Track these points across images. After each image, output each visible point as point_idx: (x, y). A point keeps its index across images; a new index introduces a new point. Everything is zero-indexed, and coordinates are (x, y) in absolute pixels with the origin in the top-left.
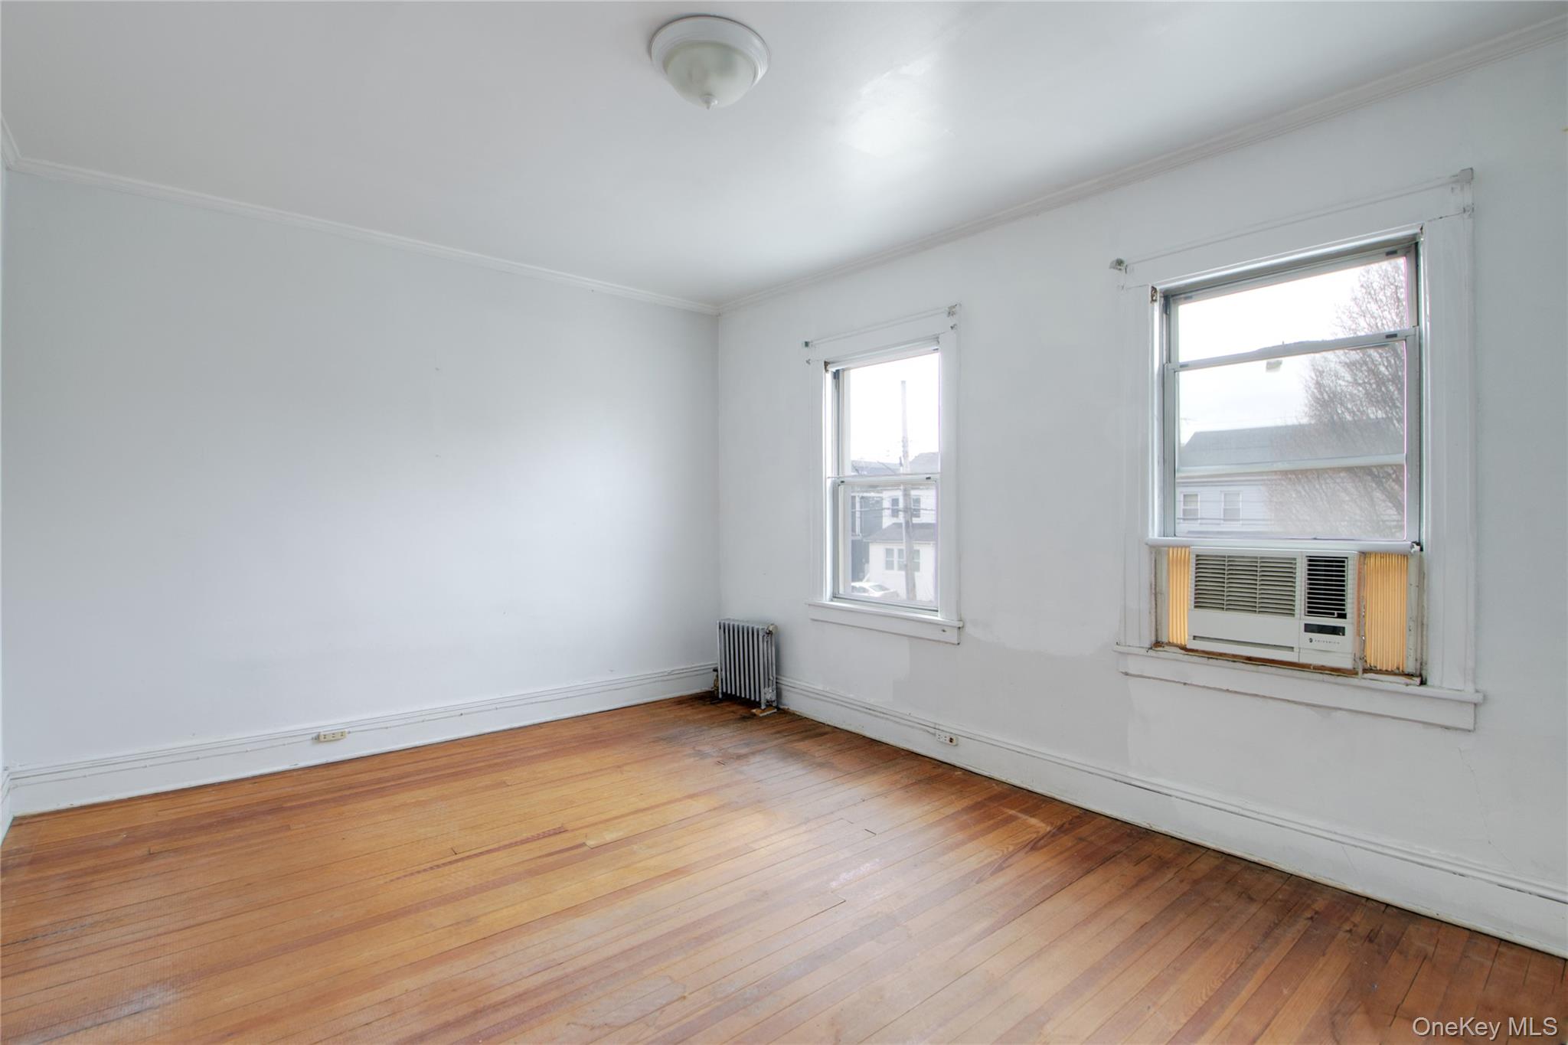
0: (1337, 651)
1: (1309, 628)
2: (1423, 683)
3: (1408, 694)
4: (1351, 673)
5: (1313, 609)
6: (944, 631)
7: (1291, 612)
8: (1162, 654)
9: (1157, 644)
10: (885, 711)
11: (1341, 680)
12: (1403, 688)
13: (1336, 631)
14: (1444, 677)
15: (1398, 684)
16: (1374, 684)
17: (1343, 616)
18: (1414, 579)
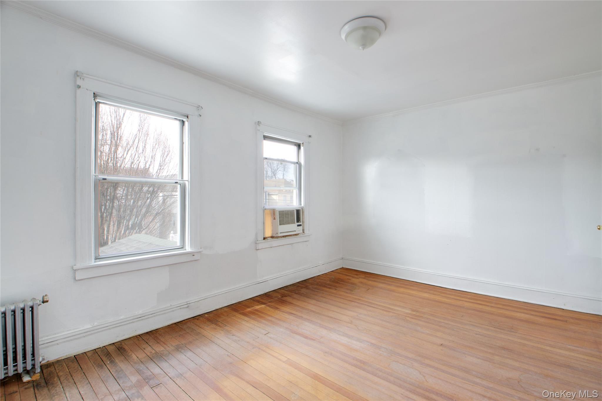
6: (193, 255)
7: (295, 223)
8: (266, 241)
9: (264, 239)
10: (153, 312)
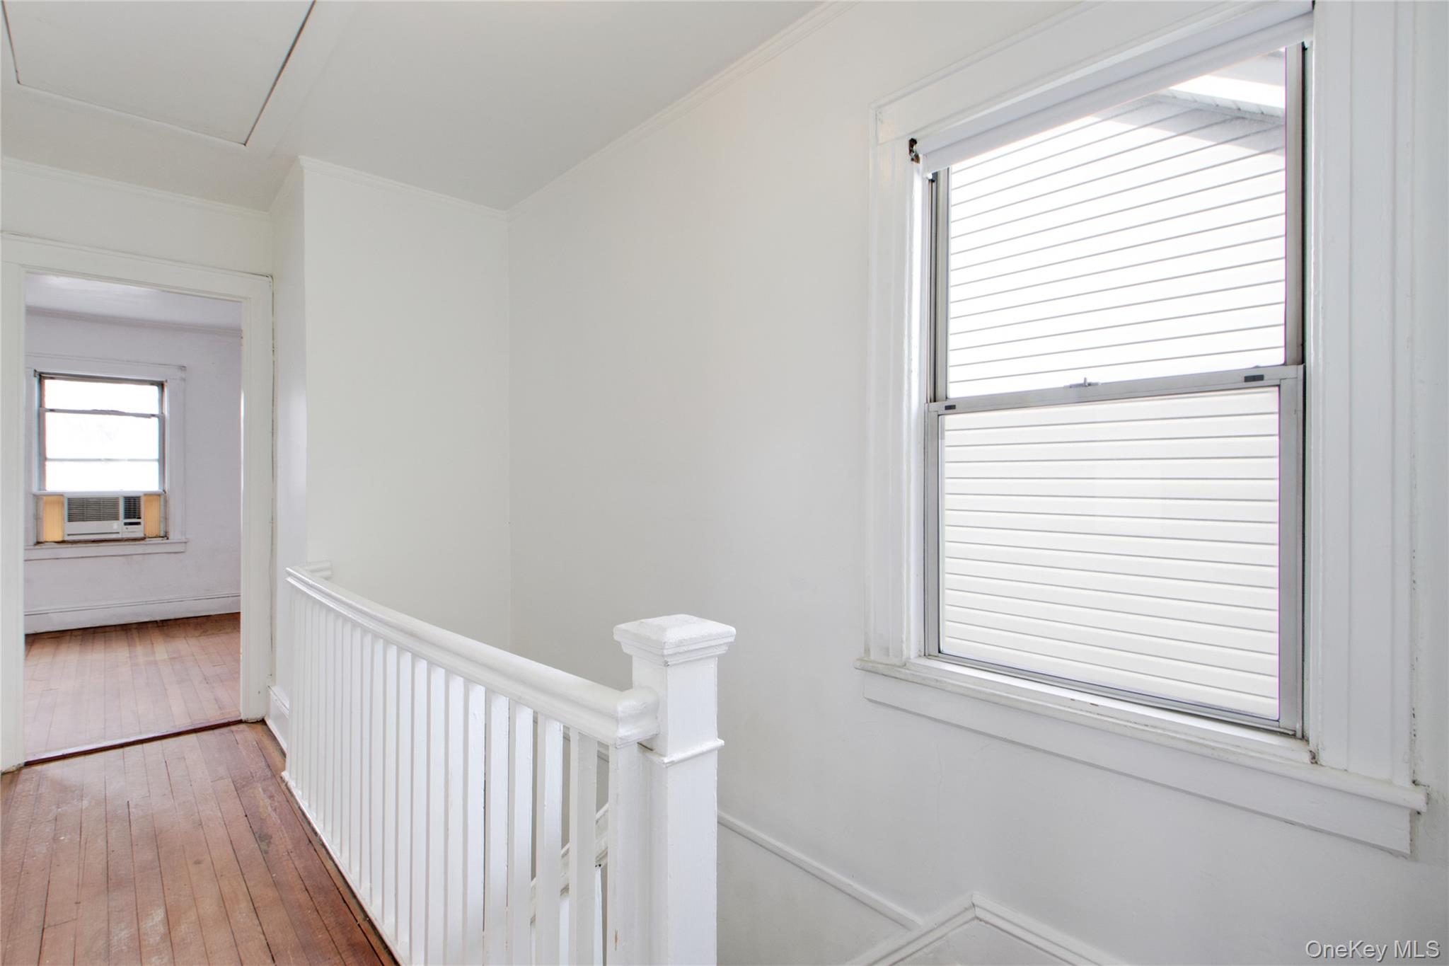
0: (137, 531)
1: (126, 524)
2: (168, 539)
3: (163, 543)
4: (143, 539)
5: (127, 517)
7: (116, 518)
11: (137, 543)
12: (162, 542)
13: (138, 524)
14: (175, 535)
15: (159, 540)
16: (151, 542)
17: (140, 518)
18: (162, 503)
